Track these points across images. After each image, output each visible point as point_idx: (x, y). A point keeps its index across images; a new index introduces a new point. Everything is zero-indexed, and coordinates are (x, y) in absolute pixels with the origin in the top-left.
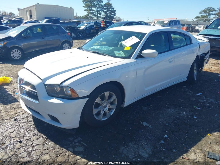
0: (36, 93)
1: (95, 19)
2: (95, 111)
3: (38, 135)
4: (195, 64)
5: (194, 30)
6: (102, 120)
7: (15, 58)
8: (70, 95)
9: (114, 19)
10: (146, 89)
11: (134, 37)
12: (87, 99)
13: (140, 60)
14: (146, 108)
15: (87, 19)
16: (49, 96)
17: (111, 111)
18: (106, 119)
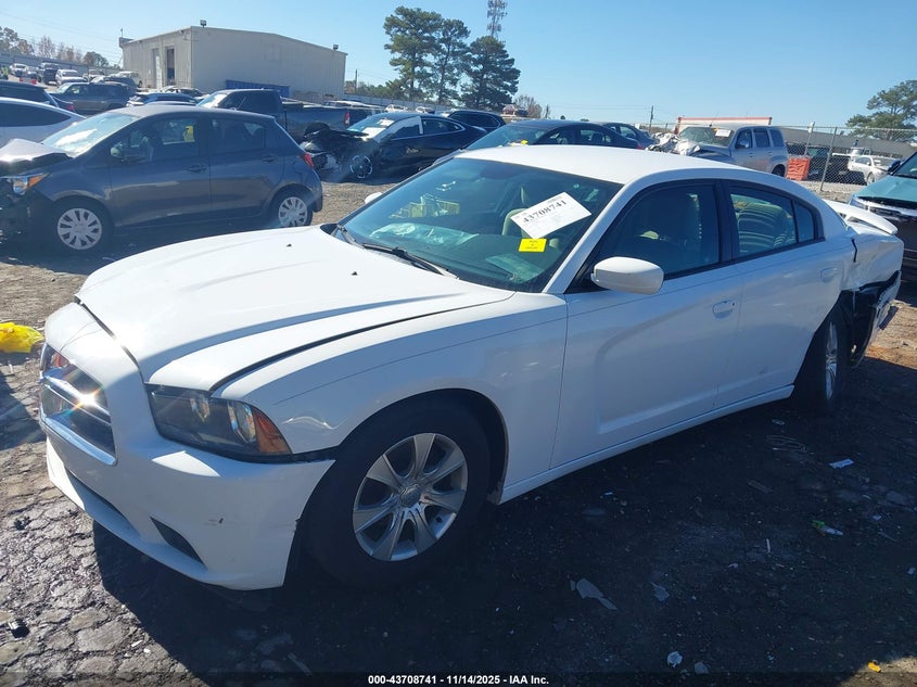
0: (107, 418)
1: (432, 103)
2: (363, 519)
3: (103, 604)
4: (832, 330)
5: (841, 173)
6: (395, 557)
7: (73, 242)
8: (251, 440)
9: (507, 107)
10: (604, 429)
11: (564, 196)
12: (328, 464)
13: (582, 301)
14: (601, 512)
15: (398, 98)
16: (160, 438)
17: (439, 520)
18: (414, 553)
